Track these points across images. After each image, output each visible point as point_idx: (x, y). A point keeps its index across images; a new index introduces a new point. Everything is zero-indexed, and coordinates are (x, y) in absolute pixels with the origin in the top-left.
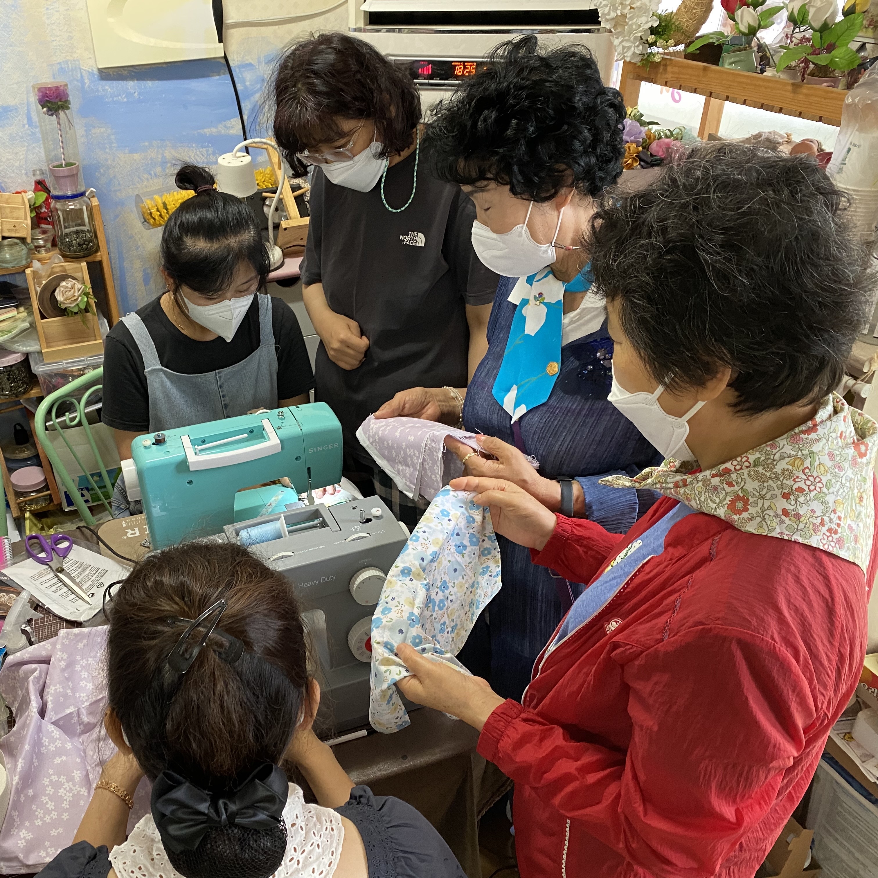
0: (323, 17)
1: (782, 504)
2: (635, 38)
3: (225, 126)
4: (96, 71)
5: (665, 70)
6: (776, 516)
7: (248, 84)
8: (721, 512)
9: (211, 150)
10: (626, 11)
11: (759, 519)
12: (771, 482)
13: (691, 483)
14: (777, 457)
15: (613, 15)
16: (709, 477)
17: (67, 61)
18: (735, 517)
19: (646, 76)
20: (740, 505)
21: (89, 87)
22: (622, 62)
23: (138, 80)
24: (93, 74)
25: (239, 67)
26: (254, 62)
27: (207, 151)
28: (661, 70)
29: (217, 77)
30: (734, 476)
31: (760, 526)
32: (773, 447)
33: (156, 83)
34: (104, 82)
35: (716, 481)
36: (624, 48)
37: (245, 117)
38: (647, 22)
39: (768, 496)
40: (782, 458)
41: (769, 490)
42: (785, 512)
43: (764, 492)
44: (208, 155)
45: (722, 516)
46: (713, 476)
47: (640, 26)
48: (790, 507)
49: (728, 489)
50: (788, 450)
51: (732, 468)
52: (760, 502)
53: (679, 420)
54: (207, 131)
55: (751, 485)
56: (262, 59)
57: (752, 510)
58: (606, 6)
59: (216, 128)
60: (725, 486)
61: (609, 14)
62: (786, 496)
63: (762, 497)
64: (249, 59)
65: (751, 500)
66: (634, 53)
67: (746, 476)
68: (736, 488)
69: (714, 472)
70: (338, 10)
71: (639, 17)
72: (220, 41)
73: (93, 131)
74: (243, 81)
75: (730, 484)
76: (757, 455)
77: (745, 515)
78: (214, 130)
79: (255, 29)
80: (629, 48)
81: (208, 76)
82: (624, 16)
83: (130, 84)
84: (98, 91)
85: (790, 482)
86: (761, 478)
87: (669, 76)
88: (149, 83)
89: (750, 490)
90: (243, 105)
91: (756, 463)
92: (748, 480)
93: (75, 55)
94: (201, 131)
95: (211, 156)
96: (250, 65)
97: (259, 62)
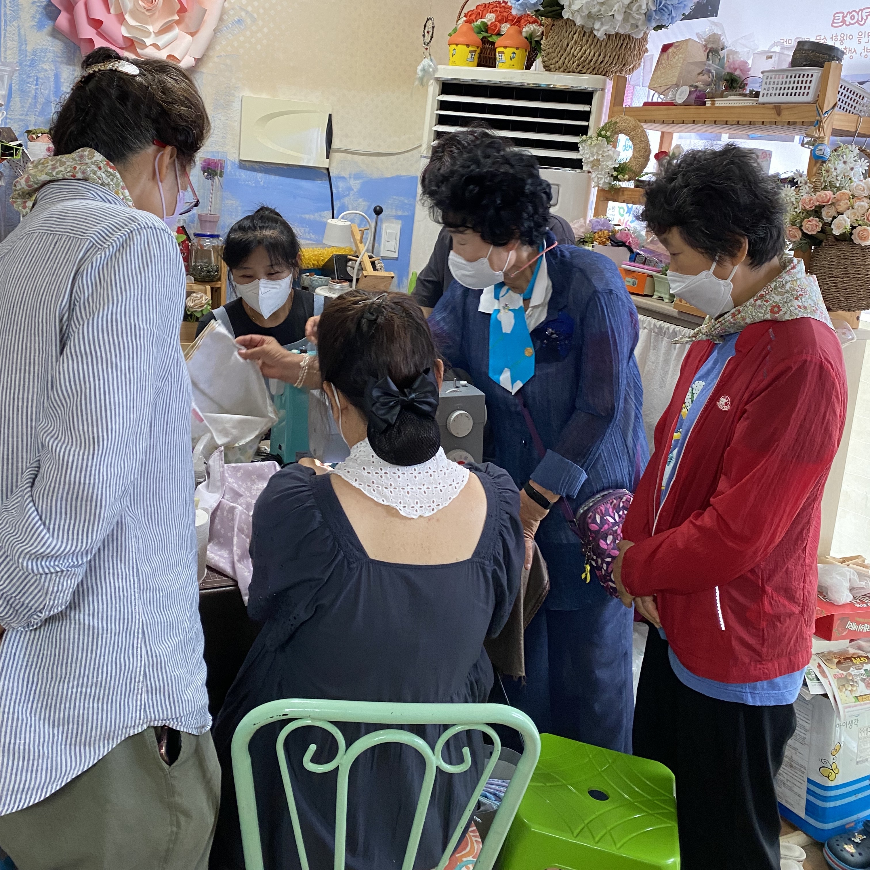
0: (396, 156)
1: (796, 303)
2: (605, 173)
3: (320, 215)
4: (237, 161)
5: (623, 194)
6: (796, 309)
7: (340, 189)
8: (768, 316)
9: (307, 230)
10: (600, 157)
11: (789, 312)
12: (786, 294)
13: (744, 310)
14: (784, 282)
15: (592, 159)
16: (753, 302)
17: (218, 152)
18: (777, 315)
19: (611, 198)
20: (776, 309)
21: (230, 171)
22: (597, 188)
23: (265, 173)
24: (235, 164)
25: (335, 177)
26: (347, 176)
27: (304, 230)
28: (621, 193)
29: (320, 182)
30: (767, 297)
31: (791, 315)
32: (780, 277)
33: (277, 178)
34: (241, 170)
35: (759, 302)
36: (598, 178)
37: (335, 212)
38: (612, 164)
39: (788, 301)
40: (786, 283)
41: (787, 299)
42: (799, 307)
43: (785, 300)
44: (305, 232)
45: (769, 318)
46: (756, 300)
47: (608, 166)
48: (800, 304)
49: (767, 304)
50: (788, 278)
51: (764, 293)
52: (786, 305)
53: (727, 281)
54: (307, 216)
55: (778, 299)
56: (353, 176)
57: (784, 309)
58: (587, 153)
59: (314, 215)
60: (765, 303)
61: (589, 158)
62: (796, 299)
63: (786, 302)
64: (343, 174)
65: (781, 305)
66: (605, 182)
67: (774, 295)
68: (771, 302)
69: (755, 298)
70: (406, 154)
71: (607, 161)
72: (328, 157)
73: (227, 202)
74: (337, 187)
75: (767, 301)
76: (775, 283)
77: (781, 313)
78: (312, 216)
79: (350, 155)
80: (601, 178)
81: (314, 180)
82: (598, 160)
83: (259, 175)
84: (236, 176)
85: (795, 293)
86: (781, 294)
87: (625, 197)
88: (273, 177)
89: (778, 301)
90: (334, 203)
91: (776, 288)
92: (775, 296)
93: (225, 149)
94: (303, 216)
95: (307, 234)
96: (344, 178)
97: (350, 177)
